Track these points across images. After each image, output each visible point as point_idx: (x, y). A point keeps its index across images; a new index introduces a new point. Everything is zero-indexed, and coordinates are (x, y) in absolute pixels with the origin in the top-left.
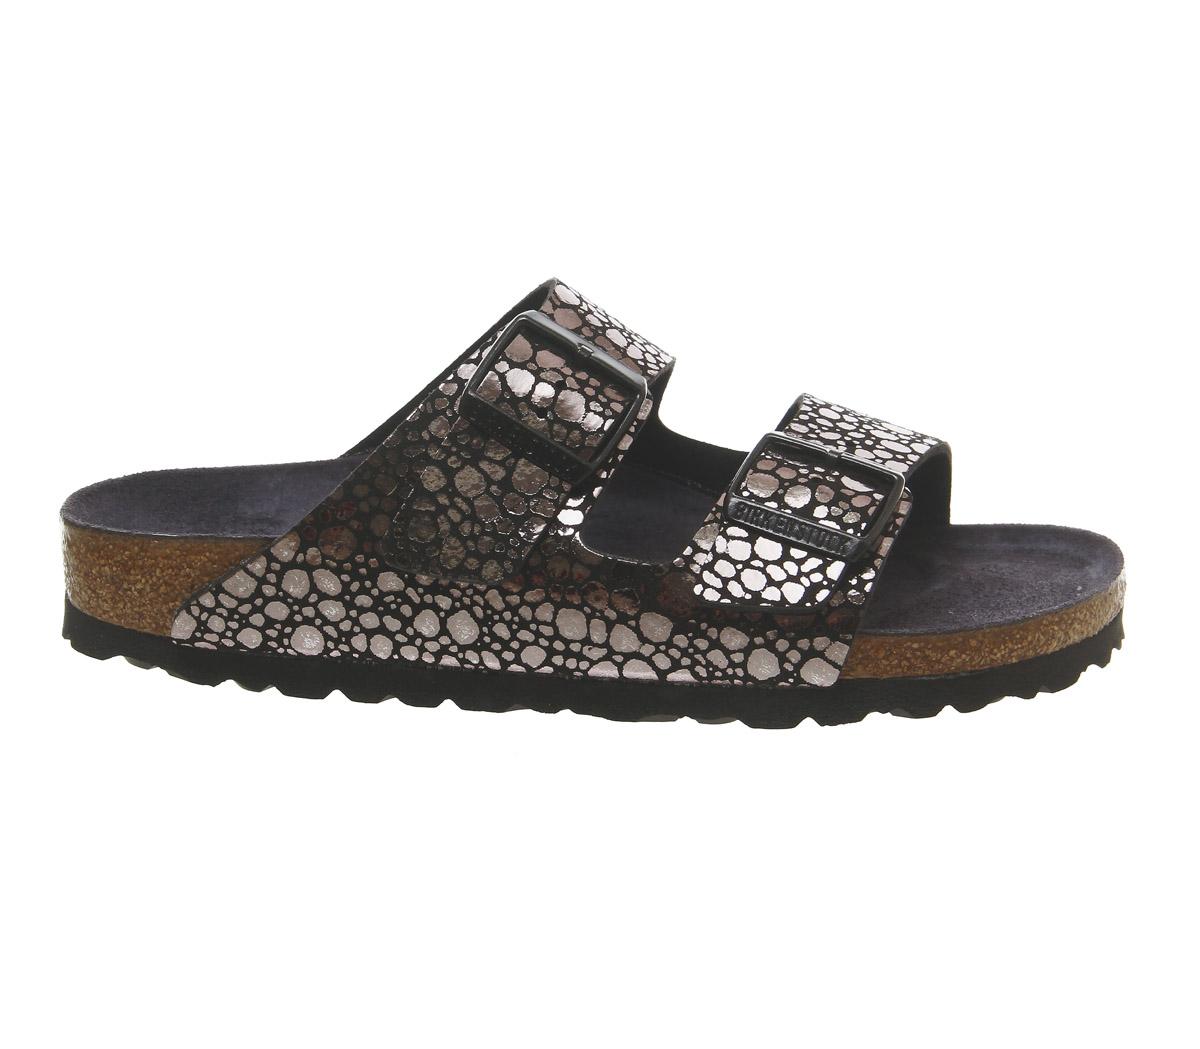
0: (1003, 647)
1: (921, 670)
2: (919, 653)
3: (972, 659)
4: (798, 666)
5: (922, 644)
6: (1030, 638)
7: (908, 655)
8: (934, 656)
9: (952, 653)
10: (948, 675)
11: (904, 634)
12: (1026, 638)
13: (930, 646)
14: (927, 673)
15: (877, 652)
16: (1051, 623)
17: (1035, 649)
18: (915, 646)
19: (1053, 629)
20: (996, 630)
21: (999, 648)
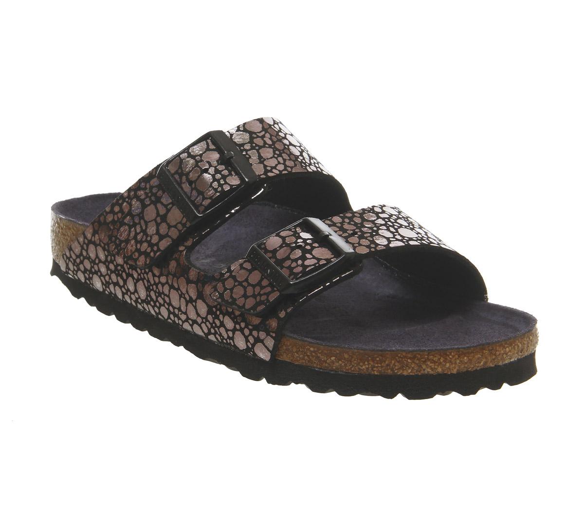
0: (366, 363)
1: (316, 365)
2: (314, 354)
3: (346, 365)
4: (253, 345)
5: (316, 349)
6: (387, 362)
7: (308, 354)
8: (323, 358)
9: (333, 358)
10: (331, 371)
11: (306, 341)
12: (385, 362)
13: (320, 351)
14: (318, 366)
15: (292, 347)
16: (405, 357)
17: (392, 370)
18: (312, 349)
19: (407, 361)
20: (362, 352)
21: (364, 363)
